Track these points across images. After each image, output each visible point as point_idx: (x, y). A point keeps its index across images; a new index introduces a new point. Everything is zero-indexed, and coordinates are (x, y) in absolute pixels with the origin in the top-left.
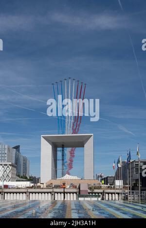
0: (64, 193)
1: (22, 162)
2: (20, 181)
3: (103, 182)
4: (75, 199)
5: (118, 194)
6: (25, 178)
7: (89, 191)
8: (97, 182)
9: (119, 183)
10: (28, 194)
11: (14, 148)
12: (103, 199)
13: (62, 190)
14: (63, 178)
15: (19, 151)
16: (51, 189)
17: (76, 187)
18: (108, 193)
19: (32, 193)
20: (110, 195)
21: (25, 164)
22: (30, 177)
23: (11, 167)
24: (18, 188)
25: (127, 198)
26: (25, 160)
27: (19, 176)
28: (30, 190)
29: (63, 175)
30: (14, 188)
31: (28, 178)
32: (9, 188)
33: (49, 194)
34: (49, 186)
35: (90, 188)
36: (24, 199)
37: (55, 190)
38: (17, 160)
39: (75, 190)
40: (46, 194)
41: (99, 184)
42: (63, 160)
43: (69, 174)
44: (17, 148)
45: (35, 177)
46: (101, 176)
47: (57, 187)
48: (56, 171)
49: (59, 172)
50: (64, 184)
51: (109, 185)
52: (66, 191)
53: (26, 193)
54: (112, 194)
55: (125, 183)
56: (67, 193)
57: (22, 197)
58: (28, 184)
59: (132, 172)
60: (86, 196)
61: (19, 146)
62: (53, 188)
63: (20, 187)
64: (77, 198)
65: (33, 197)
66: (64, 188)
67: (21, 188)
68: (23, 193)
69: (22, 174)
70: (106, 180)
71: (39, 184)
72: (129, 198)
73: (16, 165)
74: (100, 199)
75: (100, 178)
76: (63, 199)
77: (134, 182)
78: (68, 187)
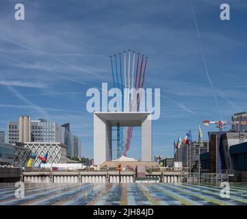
0: (120, 176)
1: (72, 142)
2: (70, 163)
3: (162, 164)
4: (132, 182)
5: (177, 176)
6: (76, 160)
7: (147, 173)
8: (156, 164)
9: (178, 165)
10: (80, 177)
11: (63, 126)
12: (161, 181)
13: (118, 173)
14: (118, 160)
15: (69, 129)
16: (106, 172)
17: (133, 169)
18: (167, 176)
19: (85, 176)
20: (169, 177)
21: (76, 144)
22: (82, 159)
23: (60, 148)
24: (69, 171)
25: (186, 181)
26: (76, 139)
27: (69, 157)
28: (82, 173)
29: (119, 156)
30: (65, 171)
31: (80, 160)
32: (59, 171)
33: (104, 177)
34: (103, 169)
35: (148, 171)
36: (76, 182)
37: (110, 173)
38: (67, 139)
39: (132, 173)
40: (100, 177)
41: (158, 166)
42: (118, 140)
43: (125, 155)
44: (67, 126)
45: (88, 159)
46: (160, 158)
47: (112, 169)
48: (111, 152)
49: (115, 153)
50: (120, 166)
51: (168, 167)
52: (121, 173)
53: (77, 176)
54: (171, 176)
55: (184, 165)
56: (123, 176)
57: (73, 181)
58: (80, 166)
59: (192, 153)
60: (144, 179)
61: (69, 124)
62: (108, 170)
63: (71, 169)
64: (134, 181)
65: (86, 180)
66: (120, 170)
67: (72, 171)
68: (74, 176)
69: (72, 156)
70: (165, 162)
71: (92, 166)
72: (188, 180)
73: (66, 145)
74: (158, 182)
75: (158, 160)
76: (118, 182)
77: (194, 164)
78: (124, 169)
